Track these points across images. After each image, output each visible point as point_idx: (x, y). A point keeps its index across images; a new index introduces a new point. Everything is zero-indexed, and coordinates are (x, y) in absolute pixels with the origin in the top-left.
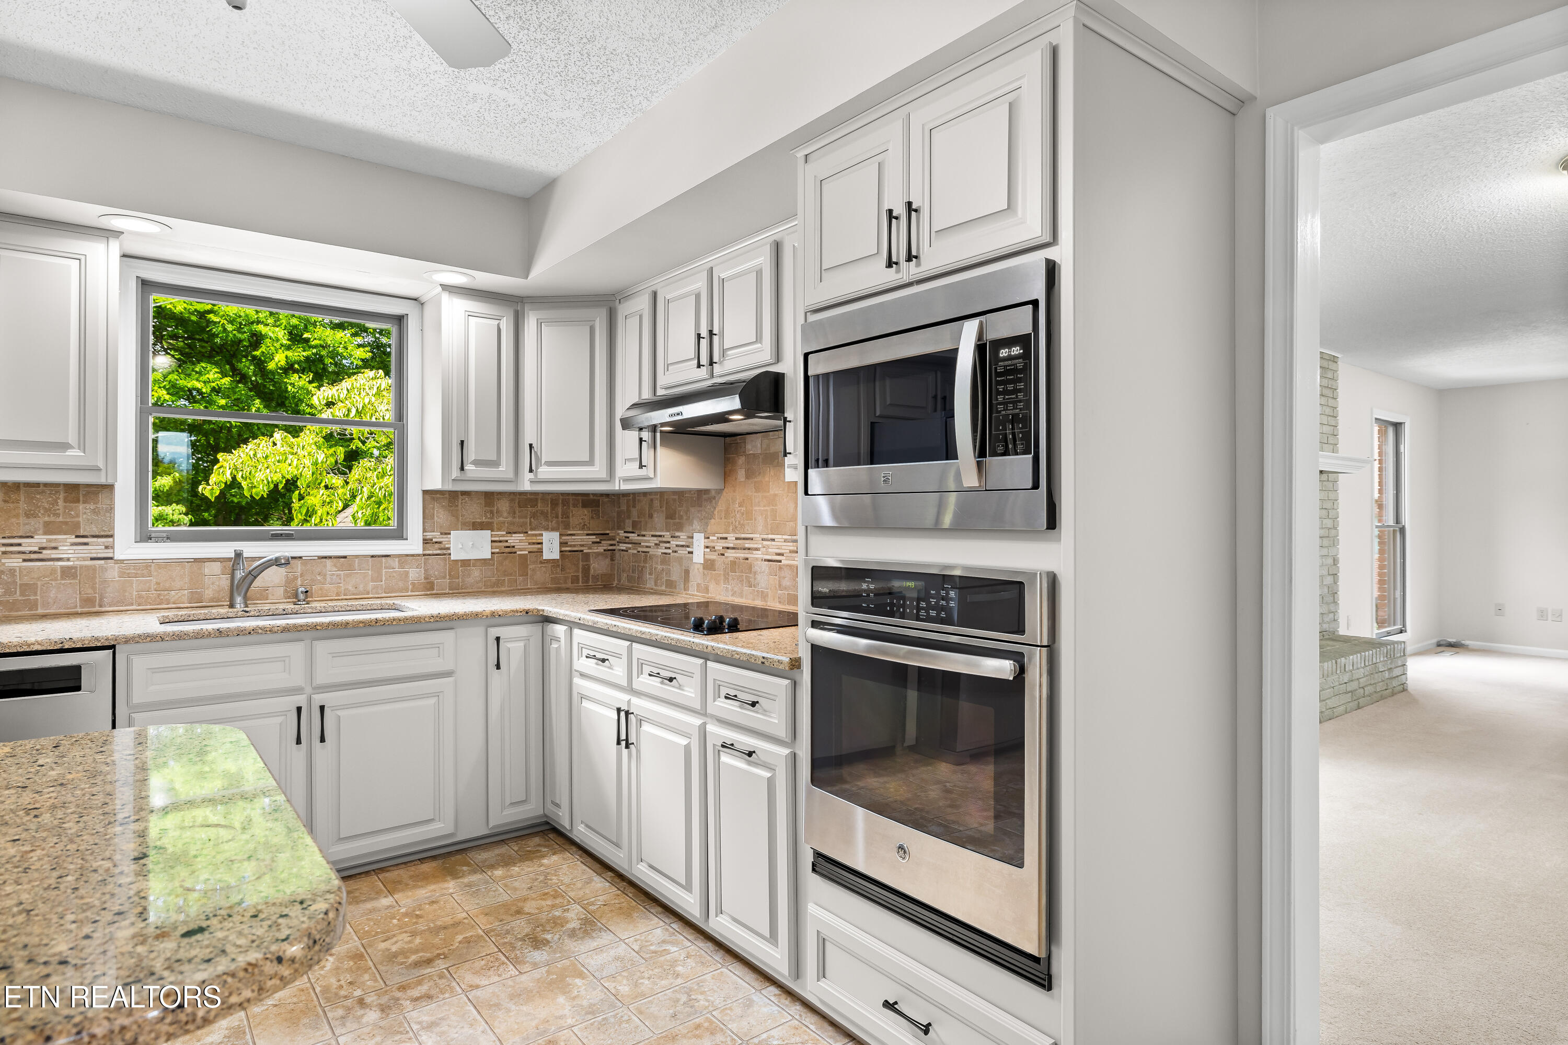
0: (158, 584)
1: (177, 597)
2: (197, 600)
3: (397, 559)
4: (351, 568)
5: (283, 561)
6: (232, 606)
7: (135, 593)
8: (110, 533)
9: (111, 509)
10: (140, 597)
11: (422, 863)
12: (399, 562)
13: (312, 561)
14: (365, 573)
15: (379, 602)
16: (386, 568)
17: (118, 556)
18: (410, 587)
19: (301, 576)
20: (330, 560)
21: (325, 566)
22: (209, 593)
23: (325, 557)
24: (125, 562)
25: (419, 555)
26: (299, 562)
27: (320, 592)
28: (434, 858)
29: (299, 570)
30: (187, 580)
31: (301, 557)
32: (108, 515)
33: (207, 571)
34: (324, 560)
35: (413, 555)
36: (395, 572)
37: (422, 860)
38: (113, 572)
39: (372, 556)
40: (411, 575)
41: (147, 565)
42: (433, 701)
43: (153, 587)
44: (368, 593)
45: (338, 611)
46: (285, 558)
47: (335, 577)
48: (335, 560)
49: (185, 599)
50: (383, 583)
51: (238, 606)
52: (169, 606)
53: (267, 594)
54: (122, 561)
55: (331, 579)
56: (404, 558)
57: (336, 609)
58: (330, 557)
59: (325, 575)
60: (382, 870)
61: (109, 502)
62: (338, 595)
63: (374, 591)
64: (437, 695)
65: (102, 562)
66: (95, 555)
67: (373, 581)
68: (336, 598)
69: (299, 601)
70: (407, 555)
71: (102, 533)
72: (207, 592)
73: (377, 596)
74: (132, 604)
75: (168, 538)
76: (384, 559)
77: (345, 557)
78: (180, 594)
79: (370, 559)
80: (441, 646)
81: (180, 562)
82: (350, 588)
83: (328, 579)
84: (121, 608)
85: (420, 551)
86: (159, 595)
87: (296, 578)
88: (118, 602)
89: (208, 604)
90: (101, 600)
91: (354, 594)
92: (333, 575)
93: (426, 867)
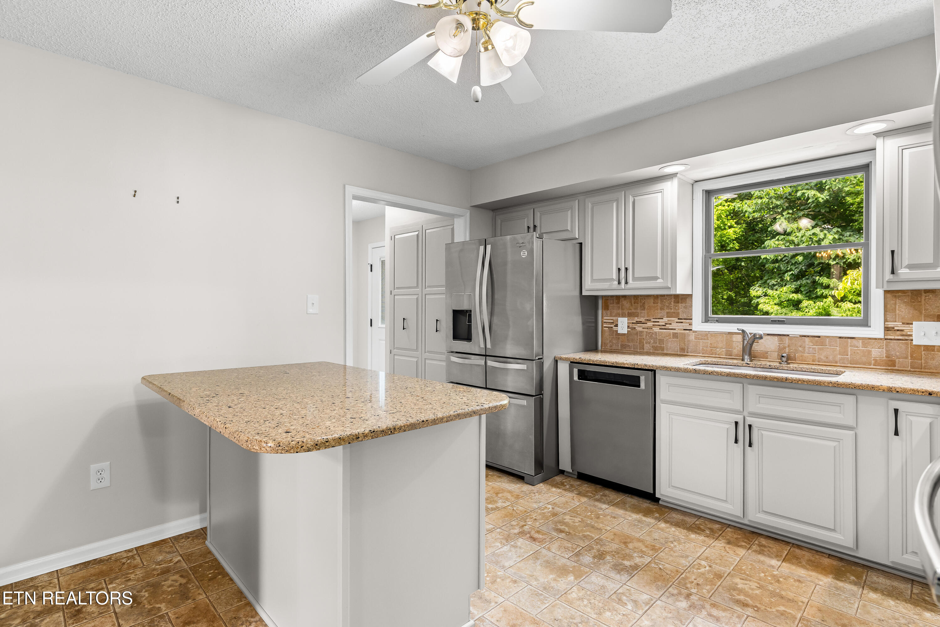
0: (711, 344)
1: (720, 352)
2: (729, 355)
3: (861, 341)
4: (823, 344)
5: (758, 336)
6: (743, 360)
7: (701, 348)
8: (691, 318)
9: (691, 306)
10: (703, 350)
11: (829, 557)
12: (862, 343)
13: (795, 338)
14: (833, 348)
15: (835, 369)
16: (851, 346)
17: (694, 329)
18: (873, 362)
19: (788, 347)
20: (808, 338)
21: (804, 342)
22: (735, 351)
23: (805, 336)
24: (697, 332)
25: (881, 339)
26: (787, 338)
27: (801, 358)
28: (841, 559)
29: (787, 343)
30: (724, 343)
31: (788, 335)
32: (690, 309)
33: (734, 339)
34: (804, 338)
35: (876, 339)
36: (859, 350)
37: (830, 556)
38: (692, 337)
39: (840, 338)
40: (873, 353)
41: (706, 335)
42: (834, 444)
43: (709, 345)
44: (836, 362)
45: (805, 371)
46: (759, 334)
47: (811, 349)
48: (811, 338)
49: (724, 353)
50: (849, 356)
51: (746, 360)
52: (716, 356)
53: (767, 355)
54: (696, 332)
55: (809, 350)
56: (867, 341)
57: (804, 370)
58: (808, 336)
59: (805, 348)
60: (799, 547)
61: (690, 303)
62: (813, 361)
63: (841, 361)
64: (838, 440)
65: (688, 331)
66: (685, 328)
67: (840, 354)
68: (812, 363)
69: (783, 362)
70: (870, 339)
71: (688, 318)
72: (734, 351)
73: (843, 365)
74: (700, 353)
75: (717, 321)
76: (849, 340)
77: (819, 337)
78: (721, 351)
79: (838, 339)
80: (842, 406)
81: (722, 333)
82: (822, 357)
83: (807, 351)
84: (695, 354)
85: (882, 336)
86: (712, 350)
87: (785, 348)
88: (694, 351)
89: (735, 357)
90: (687, 349)
91: (825, 362)
92: (810, 348)
93: (826, 561)
